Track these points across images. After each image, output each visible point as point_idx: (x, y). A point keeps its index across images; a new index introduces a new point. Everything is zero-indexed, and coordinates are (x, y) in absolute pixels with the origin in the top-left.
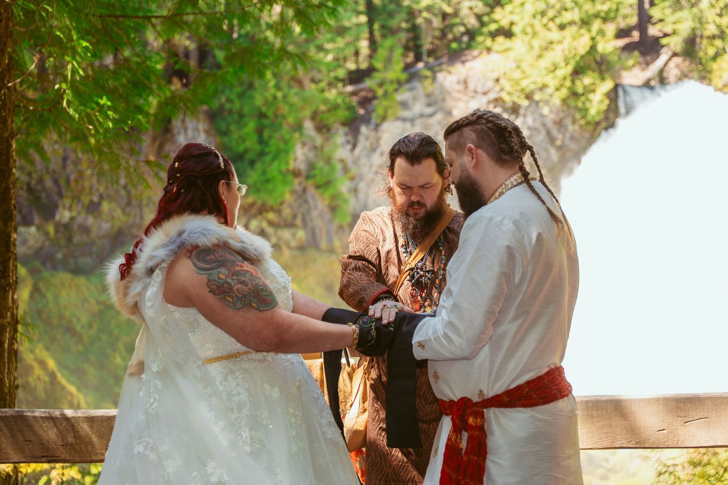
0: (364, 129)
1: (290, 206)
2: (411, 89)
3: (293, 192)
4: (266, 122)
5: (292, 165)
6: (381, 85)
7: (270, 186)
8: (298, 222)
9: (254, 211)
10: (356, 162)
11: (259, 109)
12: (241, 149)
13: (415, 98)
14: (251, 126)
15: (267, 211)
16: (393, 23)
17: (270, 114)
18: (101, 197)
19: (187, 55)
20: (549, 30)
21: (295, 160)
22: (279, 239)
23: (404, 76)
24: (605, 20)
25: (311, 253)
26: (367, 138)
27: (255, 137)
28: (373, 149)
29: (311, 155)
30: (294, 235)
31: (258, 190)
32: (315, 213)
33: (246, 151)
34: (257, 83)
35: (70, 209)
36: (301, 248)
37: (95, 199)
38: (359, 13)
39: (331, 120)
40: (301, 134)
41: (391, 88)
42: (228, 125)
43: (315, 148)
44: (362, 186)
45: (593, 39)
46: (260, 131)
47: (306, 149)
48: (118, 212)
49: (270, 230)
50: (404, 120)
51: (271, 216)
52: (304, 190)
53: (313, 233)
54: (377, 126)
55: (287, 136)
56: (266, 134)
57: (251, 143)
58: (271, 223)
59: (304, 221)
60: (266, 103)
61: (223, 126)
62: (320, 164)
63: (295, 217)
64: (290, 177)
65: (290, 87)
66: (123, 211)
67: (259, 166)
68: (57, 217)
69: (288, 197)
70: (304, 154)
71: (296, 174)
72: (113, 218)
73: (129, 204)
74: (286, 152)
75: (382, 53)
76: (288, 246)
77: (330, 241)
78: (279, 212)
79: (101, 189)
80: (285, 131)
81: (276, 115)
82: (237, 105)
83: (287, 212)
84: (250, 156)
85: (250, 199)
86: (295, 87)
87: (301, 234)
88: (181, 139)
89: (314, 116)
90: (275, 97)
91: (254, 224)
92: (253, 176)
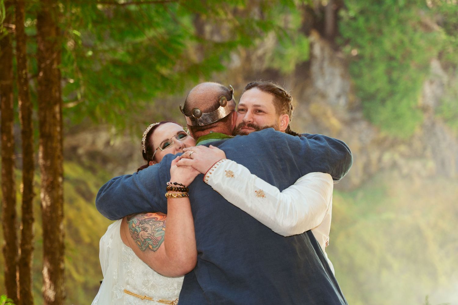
1: (420, 139)
3: (423, 126)
4: (395, 64)
5: (420, 101)
7: (400, 122)
8: (428, 153)
9: (386, 144)
11: (388, 53)
12: (372, 89)
14: (381, 69)
15: (399, 144)
17: (398, 56)
19: (322, 9)
21: (424, 96)
22: (411, 169)
25: (442, 181)
27: (385, 79)
29: (439, 92)
30: (424, 166)
31: (389, 126)
32: (444, 145)
33: (378, 91)
34: (386, 30)
36: (431, 177)
40: (428, 73)
43: (442, 85)
46: (389, 72)
47: (434, 87)
49: (401, 162)
51: (403, 148)
52: (433, 124)
53: (443, 163)
55: (414, 76)
56: (395, 75)
57: (381, 83)
58: (402, 155)
59: (434, 152)
60: (395, 47)
61: (356, 70)
62: (447, 99)
63: (425, 148)
64: (419, 113)
65: (415, 30)
67: (389, 104)
69: (418, 131)
70: (432, 91)
71: (425, 109)
74: (414, 90)
76: (419, 175)
78: (410, 145)
80: (412, 71)
81: (404, 57)
82: (368, 51)
83: (417, 144)
84: (381, 95)
85: (383, 134)
86: (421, 31)
87: (431, 164)
88: (320, 84)
89: (440, 56)
90: (402, 42)
91: (387, 157)
92: (384, 114)
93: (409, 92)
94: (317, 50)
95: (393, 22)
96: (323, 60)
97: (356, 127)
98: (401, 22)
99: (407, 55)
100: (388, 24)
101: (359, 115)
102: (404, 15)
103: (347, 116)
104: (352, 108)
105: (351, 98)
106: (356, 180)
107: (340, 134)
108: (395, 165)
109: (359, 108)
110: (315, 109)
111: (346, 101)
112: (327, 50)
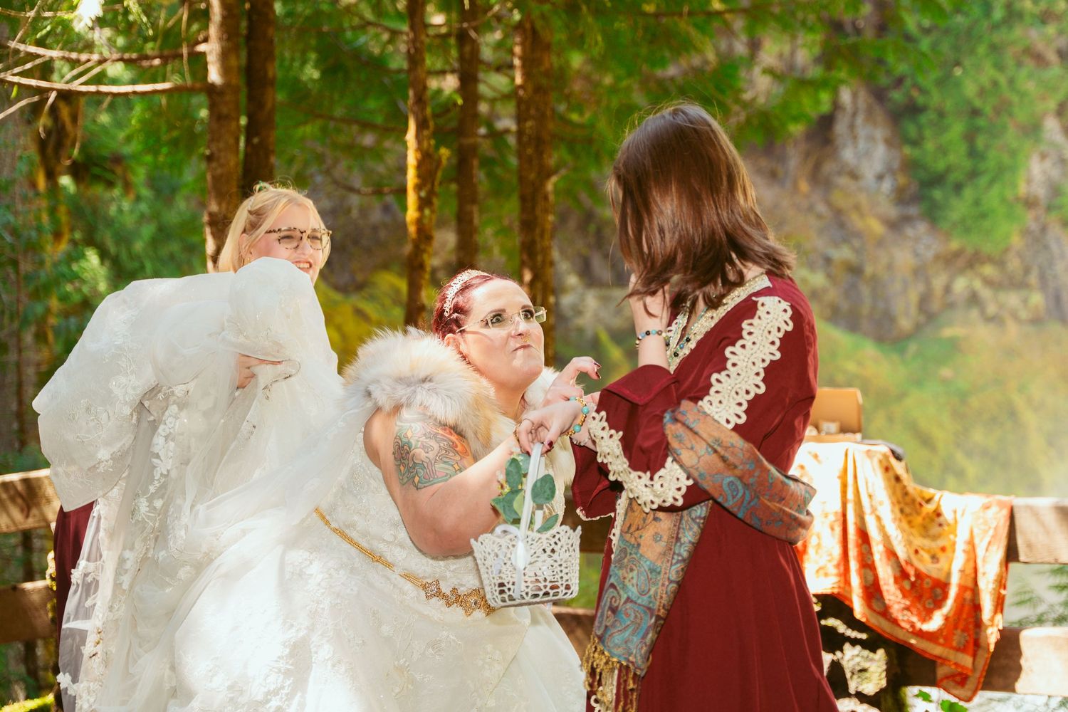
1: (1020, 255)
3: (1026, 232)
4: (981, 122)
5: (1022, 189)
7: (986, 224)
8: (1033, 279)
9: (960, 262)
11: (969, 102)
12: (941, 165)
14: (957, 129)
15: (983, 263)
17: (988, 109)
21: (1029, 181)
22: (1001, 306)
25: (1053, 328)
27: (962, 148)
29: (1055, 173)
30: (1025, 300)
31: (967, 230)
32: (1060, 267)
33: (949, 169)
36: (1036, 321)
40: (1038, 140)
42: (920, 128)
43: (1063, 162)
46: (970, 137)
47: (1048, 164)
49: (986, 293)
51: (988, 270)
52: (1044, 229)
53: (1058, 299)
55: (1014, 144)
56: (980, 142)
57: (957, 157)
58: (988, 282)
59: (1043, 278)
60: (982, 92)
63: (1027, 271)
64: (1019, 209)
65: (1019, 64)
67: (968, 193)
69: (1016, 241)
70: (1044, 172)
71: (1030, 203)
74: (1013, 169)
76: (1015, 316)
78: (1000, 263)
80: (1011, 136)
81: (998, 111)
82: (935, 98)
83: (1014, 264)
84: (955, 177)
85: (955, 245)
86: (1030, 64)
87: (1037, 299)
88: (848, 155)
89: (1061, 110)
90: (995, 84)
91: (960, 285)
92: (959, 208)
93: (1004, 173)
94: (846, 96)
95: (982, 50)
96: (854, 114)
97: (909, 232)
98: (995, 49)
99: (1003, 108)
100: (972, 51)
101: (913, 210)
102: (998, 37)
103: (893, 212)
104: (901, 197)
105: (902, 180)
106: (905, 323)
107: (880, 243)
108: (974, 299)
109: (917, 199)
110: (838, 199)
111: (892, 186)
112: (863, 96)
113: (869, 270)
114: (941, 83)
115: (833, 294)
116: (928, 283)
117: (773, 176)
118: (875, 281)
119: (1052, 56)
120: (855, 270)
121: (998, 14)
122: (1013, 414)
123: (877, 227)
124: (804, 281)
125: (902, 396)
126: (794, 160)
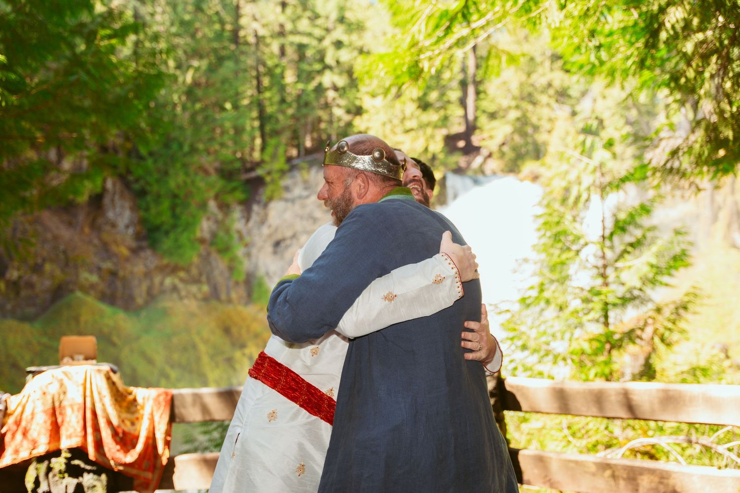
0: (256, 208)
1: (197, 267)
2: (293, 177)
3: (200, 256)
4: (178, 201)
5: (198, 234)
6: (269, 173)
7: (181, 251)
8: (204, 278)
9: (168, 270)
10: (249, 232)
11: (172, 191)
12: (158, 221)
13: (295, 184)
14: (166, 204)
15: (179, 271)
16: (279, 127)
17: (182, 195)
18: (44, 260)
20: (394, 133)
21: (202, 230)
22: (188, 292)
23: (286, 167)
24: (436, 127)
25: (214, 303)
26: (258, 214)
27: (169, 213)
28: (263, 222)
29: (214, 227)
30: (200, 290)
31: (171, 254)
32: (216, 273)
33: (162, 224)
34: (171, 171)
35: (18, 269)
36: (206, 299)
37: (39, 261)
38: (253, 119)
39: (229, 199)
40: (205, 211)
41: (276, 176)
43: (217, 222)
44: (254, 251)
45: (427, 140)
46: (173, 208)
47: (210, 223)
48: (58, 272)
49: (180, 285)
50: (286, 200)
51: (182, 274)
52: (209, 254)
53: (215, 287)
54: (266, 206)
55: (194, 212)
56: (178, 211)
57: (166, 217)
58: (182, 280)
59: (208, 278)
60: (178, 187)
62: (221, 234)
63: (200, 274)
64: (197, 244)
65: (196, 174)
66: (63, 271)
67: (172, 236)
68: (8, 275)
69: (195, 260)
70: (209, 226)
71: (202, 241)
72: (52, 276)
73: (67, 265)
74: (194, 224)
75: (269, 150)
76: (195, 297)
77: (228, 293)
78: (187, 270)
79: (45, 254)
80: (193, 208)
81: (186, 196)
82: (155, 188)
83: (194, 271)
84: (166, 227)
85: (165, 261)
86: (201, 174)
87: (206, 288)
88: (110, 215)
89: (216, 197)
90: (185, 183)
91: (168, 281)
92: (167, 243)
93: (189, 226)
94: (109, 184)
95: (178, 165)
96: (114, 194)
97: (142, 254)
98: (185, 166)
99: (189, 194)
100: (174, 166)
101: (144, 244)
102: (186, 160)
103: (134, 244)
104: (138, 237)
105: (139, 228)
106: (140, 301)
107: (127, 260)
108: (175, 289)
109: (145, 238)
110: (106, 237)
111: (134, 231)
112: (119, 186)
113: (121, 273)
114: (158, 181)
115: (102, 286)
116: (152, 279)
117: (70, 224)
118: (124, 280)
119: (212, 170)
120: (114, 274)
121: (186, 148)
122: (194, 346)
123: (124, 251)
124: (86, 279)
125: (138, 338)
126: (81, 217)
